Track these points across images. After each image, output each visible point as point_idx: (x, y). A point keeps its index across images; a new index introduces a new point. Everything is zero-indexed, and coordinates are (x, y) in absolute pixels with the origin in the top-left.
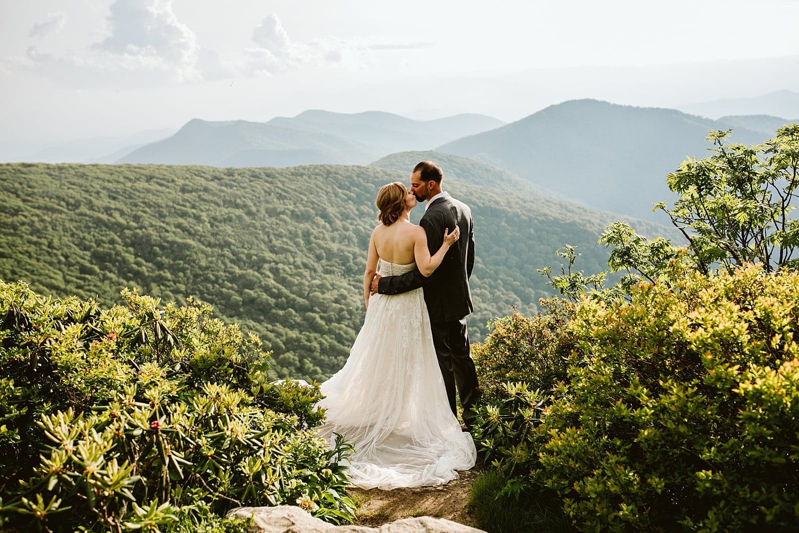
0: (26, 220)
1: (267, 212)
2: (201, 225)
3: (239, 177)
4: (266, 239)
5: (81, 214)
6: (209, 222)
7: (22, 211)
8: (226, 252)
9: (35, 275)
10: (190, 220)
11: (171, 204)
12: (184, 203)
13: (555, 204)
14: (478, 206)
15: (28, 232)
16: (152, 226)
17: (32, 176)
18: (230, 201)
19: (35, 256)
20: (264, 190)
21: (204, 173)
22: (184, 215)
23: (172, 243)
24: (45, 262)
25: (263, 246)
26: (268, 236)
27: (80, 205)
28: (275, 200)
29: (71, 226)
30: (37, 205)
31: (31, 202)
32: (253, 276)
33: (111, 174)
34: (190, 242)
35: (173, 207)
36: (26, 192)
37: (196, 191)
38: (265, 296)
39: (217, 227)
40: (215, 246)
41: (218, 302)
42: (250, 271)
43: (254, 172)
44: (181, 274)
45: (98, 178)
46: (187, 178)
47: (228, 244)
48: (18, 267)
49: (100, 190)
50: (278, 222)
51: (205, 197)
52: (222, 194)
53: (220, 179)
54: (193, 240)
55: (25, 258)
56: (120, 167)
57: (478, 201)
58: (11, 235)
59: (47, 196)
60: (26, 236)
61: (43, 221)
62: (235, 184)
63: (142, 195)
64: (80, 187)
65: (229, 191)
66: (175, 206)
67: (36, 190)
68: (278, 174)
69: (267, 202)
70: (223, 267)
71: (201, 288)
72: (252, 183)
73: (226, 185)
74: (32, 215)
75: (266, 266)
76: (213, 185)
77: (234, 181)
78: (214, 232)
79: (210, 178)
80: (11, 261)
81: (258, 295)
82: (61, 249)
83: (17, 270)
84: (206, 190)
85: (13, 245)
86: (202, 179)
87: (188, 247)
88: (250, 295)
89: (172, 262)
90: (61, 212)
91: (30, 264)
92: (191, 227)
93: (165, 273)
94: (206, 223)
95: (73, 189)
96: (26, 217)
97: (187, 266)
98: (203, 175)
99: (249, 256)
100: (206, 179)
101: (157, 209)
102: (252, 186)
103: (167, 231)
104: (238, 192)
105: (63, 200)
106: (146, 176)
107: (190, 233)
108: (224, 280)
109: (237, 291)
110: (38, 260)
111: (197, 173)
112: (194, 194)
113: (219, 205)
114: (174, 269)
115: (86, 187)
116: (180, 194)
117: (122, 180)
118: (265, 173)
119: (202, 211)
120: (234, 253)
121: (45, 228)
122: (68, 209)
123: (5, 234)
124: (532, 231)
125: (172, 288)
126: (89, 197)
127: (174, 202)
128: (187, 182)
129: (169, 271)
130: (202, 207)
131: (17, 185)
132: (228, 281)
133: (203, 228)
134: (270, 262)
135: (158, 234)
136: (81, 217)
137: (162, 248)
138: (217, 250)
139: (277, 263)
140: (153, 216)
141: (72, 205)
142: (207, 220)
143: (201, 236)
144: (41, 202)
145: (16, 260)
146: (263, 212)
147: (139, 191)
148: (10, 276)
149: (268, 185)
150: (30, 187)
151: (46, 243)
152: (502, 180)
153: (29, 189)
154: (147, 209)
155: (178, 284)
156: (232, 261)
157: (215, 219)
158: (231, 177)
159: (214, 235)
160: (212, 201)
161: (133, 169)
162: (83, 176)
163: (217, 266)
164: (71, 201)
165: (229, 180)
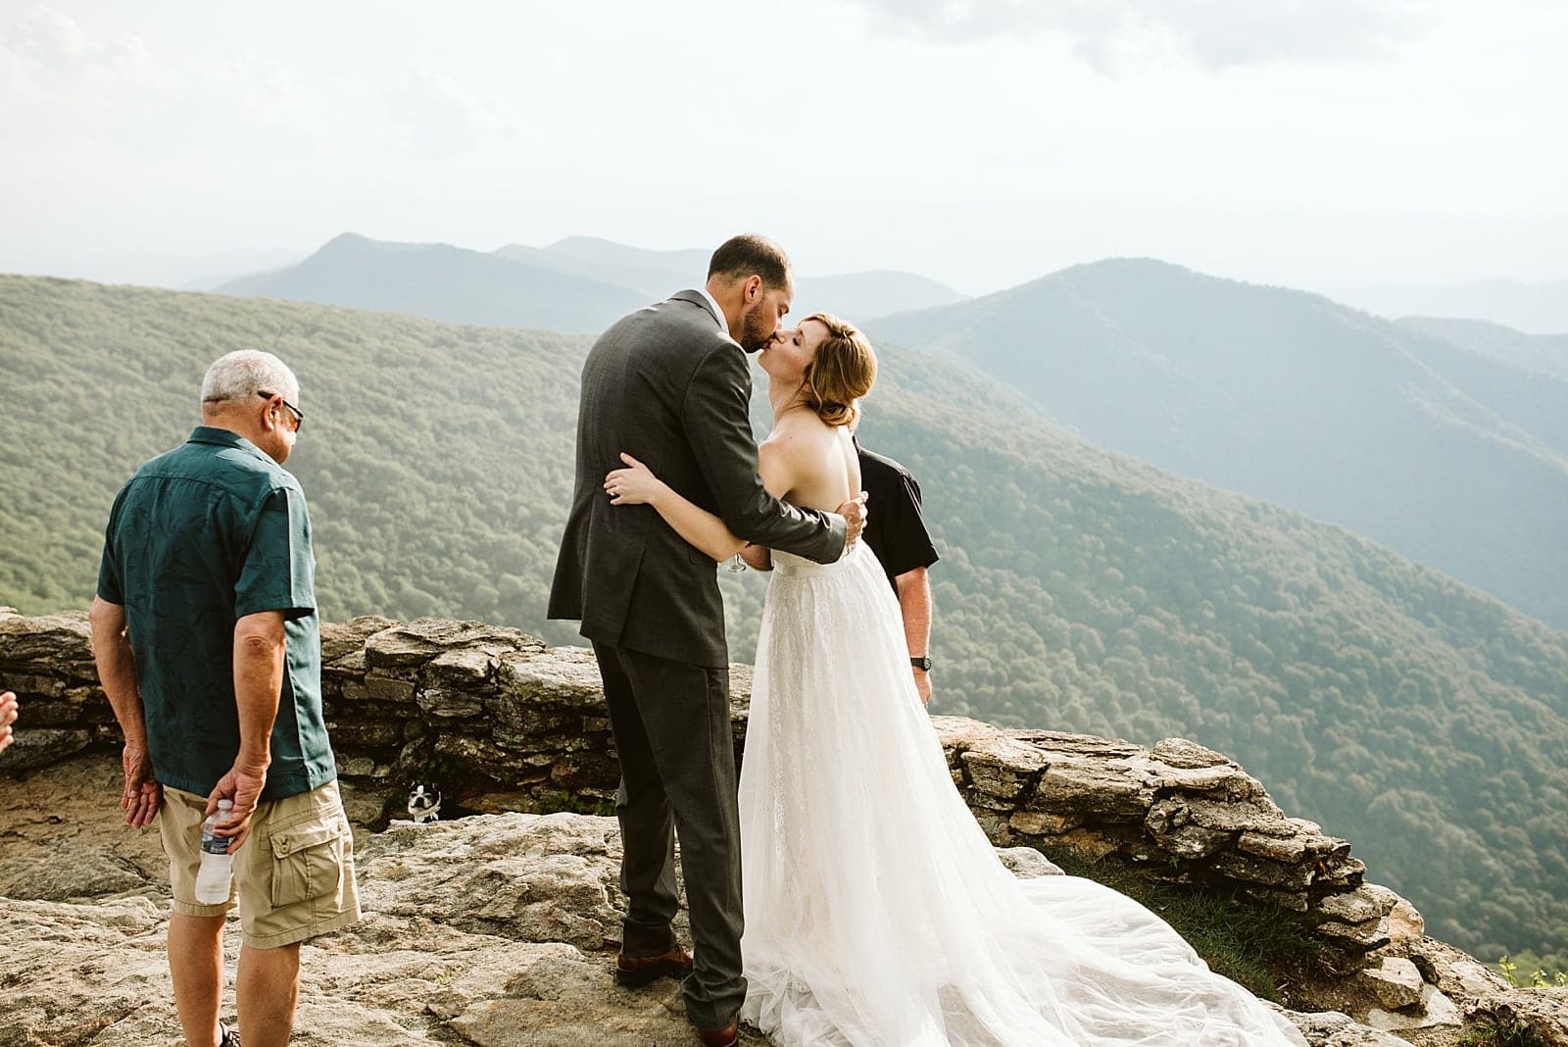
0: (62, 392)
1: (545, 421)
2: (416, 434)
3: (489, 345)
4: (547, 476)
5: (173, 390)
6: (433, 430)
7: (54, 372)
8: (467, 493)
9: (79, 506)
10: (394, 422)
11: (355, 385)
12: (383, 387)
13: (1103, 456)
14: (961, 445)
15: (65, 416)
16: (317, 426)
17: (71, 303)
18: (474, 392)
19: (79, 466)
20: (540, 375)
21: (419, 330)
22: (382, 410)
23: (359, 466)
24: (99, 480)
25: (539, 488)
26: (550, 469)
27: (171, 370)
28: (562, 396)
29: (153, 412)
30: (83, 362)
31: (73, 355)
32: (521, 546)
33: (234, 314)
34: (395, 465)
35: (360, 393)
36: (60, 333)
37: (405, 363)
39: (448, 440)
40: (443, 479)
41: (449, 595)
42: (516, 537)
43: (518, 337)
44: (375, 531)
45: (207, 321)
46: (386, 337)
47: (471, 478)
48: (45, 486)
49: (211, 344)
51: (423, 378)
52: (458, 376)
53: (452, 345)
54: (402, 463)
55: (59, 470)
56: (250, 302)
57: (961, 436)
58: (29, 418)
59: (105, 347)
60: (60, 425)
61: (96, 396)
62: (482, 357)
64: (171, 334)
65: (472, 370)
66: (364, 390)
67: (82, 333)
69: (546, 399)
70: (460, 524)
71: (416, 563)
72: (516, 360)
73: (465, 358)
74: (73, 382)
76: (439, 355)
77: (480, 352)
78: (443, 450)
79: (431, 341)
80: (31, 473)
81: (532, 588)
82: (133, 457)
83: (43, 492)
84: (425, 364)
85: (35, 441)
86: (416, 342)
87: (391, 477)
88: (515, 585)
89: (357, 505)
90: (133, 382)
91: (68, 483)
92: (396, 436)
93: (342, 525)
94: (427, 432)
95: (157, 337)
96: (60, 385)
97: (388, 515)
98: (416, 333)
99: (513, 507)
100: (424, 342)
101: (328, 394)
102: (515, 365)
103: (348, 440)
104: (489, 375)
105: (138, 357)
106: (304, 325)
107: (394, 450)
108: (462, 552)
109: (487, 576)
110: (85, 476)
111: (404, 328)
112: (401, 369)
113: (450, 397)
114: (361, 521)
115: (183, 335)
116: (374, 367)
117: (256, 328)
118: (540, 342)
119: (418, 405)
120: (481, 497)
121: (101, 411)
122: (146, 376)
123: (17, 416)
124: (1067, 504)
125: (356, 558)
126: (191, 357)
127: (361, 382)
128: (387, 344)
129: (351, 523)
130: (419, 398)
131: (42, 319)
132: (470, 553)
133: (420, 440)
135: (330, 445)
136: (173, 396)
137: (338, 473)
138: (450, 489)
140: (321, 407)
141: (155, 370)
142: (428, 424)
143: (417, 457)
144: (92, 357)
145: (39, 471)
146: (539, 419)
148: (27, 503)
149: (549, 366)
150: (68, 324)
151: (103, 444)
152: (986, 400)
153: (67, 329)
155: (369, 551)
156: (479, 514)
157: (444, 424)
158: (473, 344)
159: (443, 456)
160: (437, 388)
161: (277, 310)
162: (175, 312)
163: (449, 520)
164: (154, 360)
165: (470, 349)
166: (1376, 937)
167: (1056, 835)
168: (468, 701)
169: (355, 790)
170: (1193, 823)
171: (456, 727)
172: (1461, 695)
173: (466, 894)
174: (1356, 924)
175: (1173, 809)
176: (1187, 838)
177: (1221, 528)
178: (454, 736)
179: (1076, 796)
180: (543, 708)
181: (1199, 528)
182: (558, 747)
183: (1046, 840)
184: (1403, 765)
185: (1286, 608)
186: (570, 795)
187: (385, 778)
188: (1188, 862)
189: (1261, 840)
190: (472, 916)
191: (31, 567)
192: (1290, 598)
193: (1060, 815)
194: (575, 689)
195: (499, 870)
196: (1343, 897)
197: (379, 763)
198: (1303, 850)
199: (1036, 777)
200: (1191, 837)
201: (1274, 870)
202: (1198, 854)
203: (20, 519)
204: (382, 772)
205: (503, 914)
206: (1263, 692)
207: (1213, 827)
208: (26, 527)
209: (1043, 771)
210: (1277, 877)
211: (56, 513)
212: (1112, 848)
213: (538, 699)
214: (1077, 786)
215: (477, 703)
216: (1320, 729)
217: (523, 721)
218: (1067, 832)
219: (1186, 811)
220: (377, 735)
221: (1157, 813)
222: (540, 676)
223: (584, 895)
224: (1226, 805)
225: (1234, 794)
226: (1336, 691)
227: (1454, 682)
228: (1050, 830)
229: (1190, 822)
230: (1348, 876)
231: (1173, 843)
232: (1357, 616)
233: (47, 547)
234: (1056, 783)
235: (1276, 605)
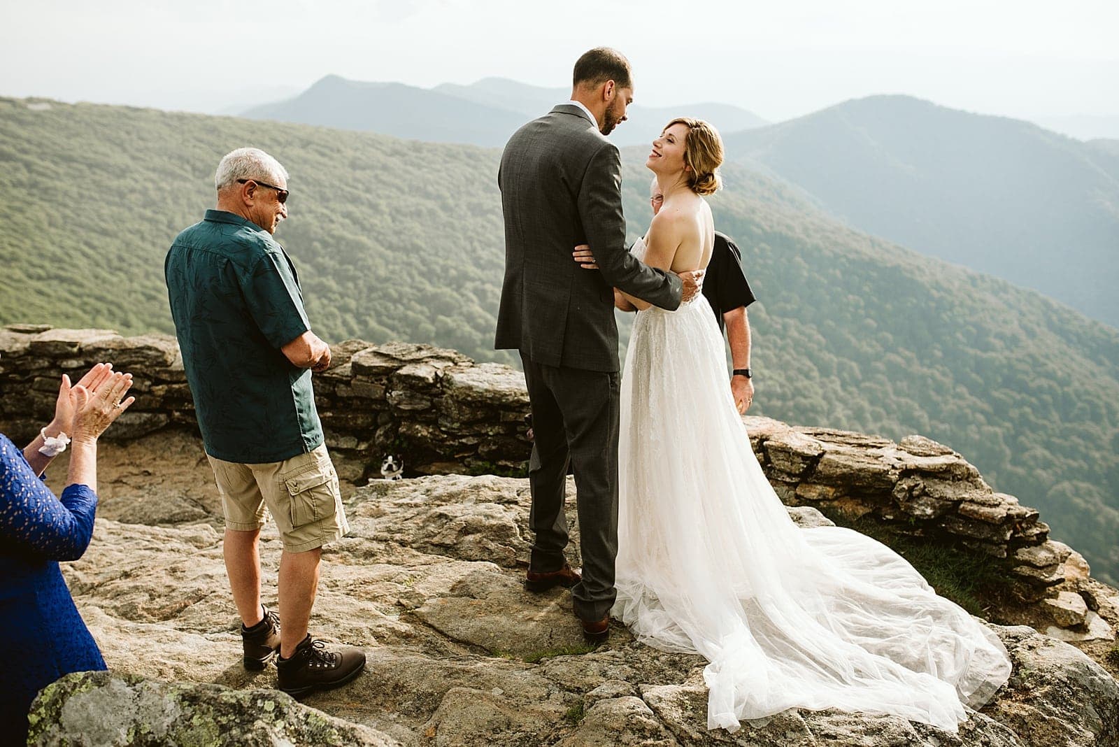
0: (138, 187)
1: (469, 209)
2: (379, 217)
3: (430, 155)
4: (469, 248)
6: (390, 214)
7: (131, 172)
8: (414, 259)
9: (150, 265)
10: (364, 208)
11: (337, 183)
12: (356, 184)
13: (865, 239)
14: (763, 229)
15: (140, 203)
16: (310, 211)
17: (142, 124)
18: (419, 188)
20: (464, 176)
21: (380, 143)
22: (355, 200)
23: (339, 239)
25: (464, 256)
26: (471, 243)
28: (481, 193)
29: (199, 201)
30: (151, 166)
31: (144, 161)
32: (451, 297)
33: (253, 132)
34: (364, 239)
35: (339, 188)
36: (135, 145)
37: (372, 168)
38: (467, 328)
39: (401, 222)
40: (398, 249)
41: (402, 330)
42: (447, 290)
43: (450, 149)
44: (350, 285)
45: (235, 136)
46: (357, 149)
47: (417, 249)
48: (127, 251)
50: (485, 223)
51: (383, 178)
52: (408, 176)
53: (403, 155)
54: (369, 237)
55: (136, 240)
56: (264, 124)
57: (763, 223)
58: (116, 204)
59: (166, 155)
60: (136, 209)
61: (160, 189)
62: (424, 164)
63: (296, 166)
64: (210, 146)
65: (418, 173)
66: (343, 186)
67: (150, 145)
68: (484, 155)
69: (469, 194)
70: (409, 280)
71: (378, 307)
72: (449, 165)
73: (412, 164)
74: (145, 180)
75: (469, 285)
76: (395, 162)
77: (423, 159)
78: (397, 229)
79: (389, 152)
80: (117, 242)
81: (458, 325)
83: (126, 255)
84: (385, 168)
85: (120, 221)
86: (379, 152)
87: (360, 247)
88: (446, 324)
89: (337, 266)
91: (143, 249)
92: (365, 219)
93: (328, 280)
94: (386, 216)
95: (200, 148)
96: (136, 181)
97: (360, 274)
98: (379, 146)
99: (445, 269)
100: (384, 152)
101: (317, 189)
102: (447, 169)
103: (332, 221)
104: (429, 176)
105: (188, 162)
106: (301, 140)
107: (363, 228)
108: (410, 300)
109: (428, 318)
110: (154, 244)
111: (370, 142)
112: (368, 171)
113: (403, 192)
114: (341, 278)
115: (218, 146)
116: (349, 170)
117: (268, 142)
118: (465, 152)
119: (380, 197)
120: (423, 262)
121: (164, 199)
122: (194, 175)
123: (109, 203)
124: (838, 273)
125: (337, 304)
127: (341, 180)
128: (358, 154)
129: (334, 278)
130: (380, 192)
131: (123, 135)
132: (416, 301)
133: (381, 221)
134: (473, 280)
135: (319, 224)
137: (325, 244)
138: (402, 256)
139: (483, 283)
140: (313, 198)
141: (201, 171)
142: (387, 210)
143: (379, 233)
144: (157, 161)
145: (123, 241)
146: (464, 208)
147: (292, 160)
148: (116, 263)
149: (470, 170)
150: (141, 139)
151: (166, 222)
152: (782, 197)
153: (141, 143)
154: (304, 187)
155: (346, 299)
156: (422, 274)
157: (398, 211)
158: (418, 154)
159: (398, 233)
160: (394, 186)
161: (282, 129)
162: (213, 130)
163: (401, 278)
164: (199, 164)
165: (417, 157)
166: (1055, 577)
167: (829, 500)
168: (422, 399)
169: (345, 458)
170: (927, 495)
171: (413, 417)
173: (423, 528)
174: (1041, 568)
175: (913, 485)
176: (922, 505)
177: (949, 291)
178: (411, 423)
179: (844, 474)
180: (473, 405)
181: (934, 292)
182: (483, 432)
183: (822, 504)
184: (1074, 464)
185: (994, 350)
186: (491, 465)
187: (365, 450)
188: (922, 521)
189: (975, 507)
190: (427, 542)
191: (120, 307)
192: (998, 343)
193: (832, 486)
194: (495, 392)
195: (446, 512)
196: (1032, 549)
197: (361, 440)
198: (1005, 515)
199: (816, 459)
200: (926, 505)
201: (983, 528)
202: (930, 516)
203: (112, 274)
204: (363, 447)
205: (448, 542)
206: (974, 409)
207: (941, 498)
208: (115, 279)
209: (821, 455)
210: (986, 533)
211: (135, 270)
212: (868, 510)
213: (469, 399)
214: (845, 466)
215: (428, 400)
216: (1015, 437)
217: (459, 414)
218: (836, 499)
219: (922, 486)
220: (359, 421)
221: (901, 487)
222: (471, 383)
223: (503, 530)
224: (951, 483)
225: (957, 475)
226: (1027, 410)
228: (824, 497)
229: (924, 493)
230: (1037, 535)
231: (912, 508)
232: (1047, 357)
233: (130, 292)
234: (830, 464)
235: (987, 348)
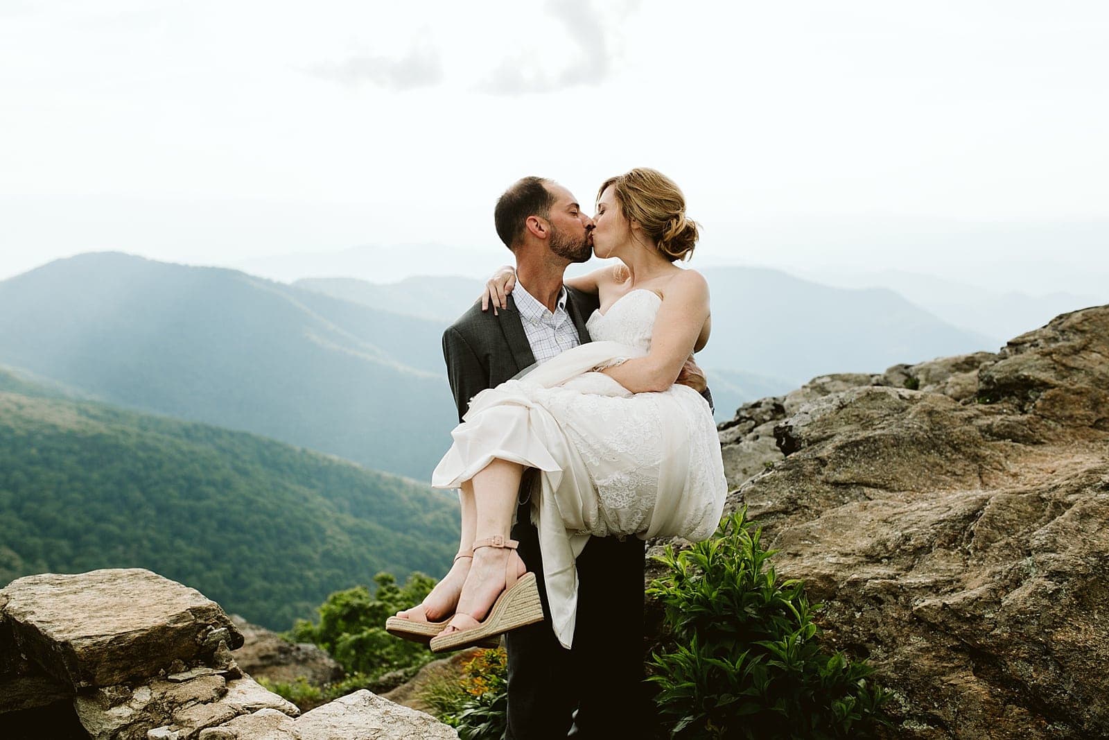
172: (329, 533)
177: (157, 450)
181: (141, 454)
184: (292, 588)
185: (207, 497)
192: (211, 490)
206: (195, 559)
216: (235, 576)
226: (244, 548)
227: (324, 524)
232: (259, 494)
235: (200, 498)
